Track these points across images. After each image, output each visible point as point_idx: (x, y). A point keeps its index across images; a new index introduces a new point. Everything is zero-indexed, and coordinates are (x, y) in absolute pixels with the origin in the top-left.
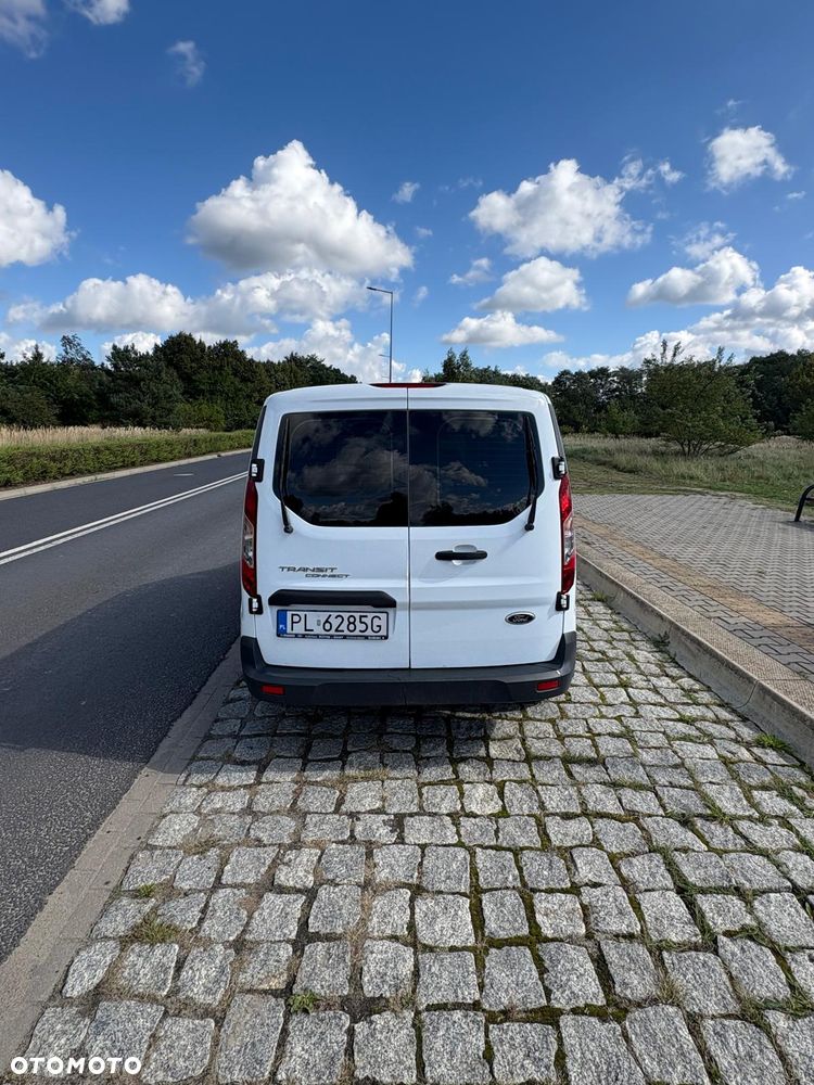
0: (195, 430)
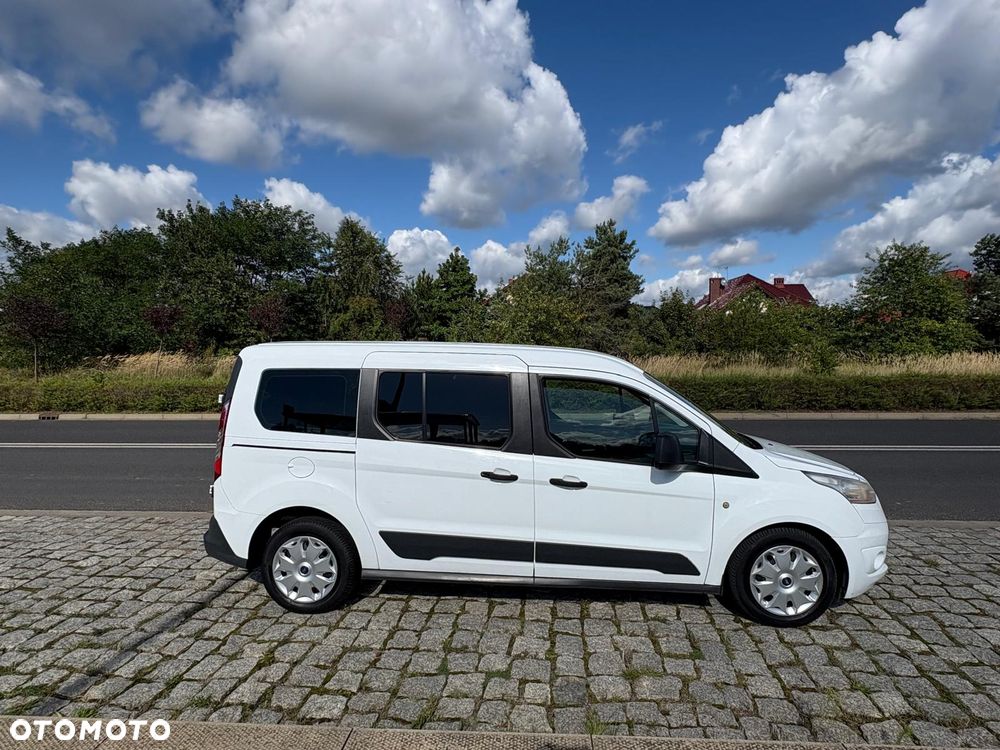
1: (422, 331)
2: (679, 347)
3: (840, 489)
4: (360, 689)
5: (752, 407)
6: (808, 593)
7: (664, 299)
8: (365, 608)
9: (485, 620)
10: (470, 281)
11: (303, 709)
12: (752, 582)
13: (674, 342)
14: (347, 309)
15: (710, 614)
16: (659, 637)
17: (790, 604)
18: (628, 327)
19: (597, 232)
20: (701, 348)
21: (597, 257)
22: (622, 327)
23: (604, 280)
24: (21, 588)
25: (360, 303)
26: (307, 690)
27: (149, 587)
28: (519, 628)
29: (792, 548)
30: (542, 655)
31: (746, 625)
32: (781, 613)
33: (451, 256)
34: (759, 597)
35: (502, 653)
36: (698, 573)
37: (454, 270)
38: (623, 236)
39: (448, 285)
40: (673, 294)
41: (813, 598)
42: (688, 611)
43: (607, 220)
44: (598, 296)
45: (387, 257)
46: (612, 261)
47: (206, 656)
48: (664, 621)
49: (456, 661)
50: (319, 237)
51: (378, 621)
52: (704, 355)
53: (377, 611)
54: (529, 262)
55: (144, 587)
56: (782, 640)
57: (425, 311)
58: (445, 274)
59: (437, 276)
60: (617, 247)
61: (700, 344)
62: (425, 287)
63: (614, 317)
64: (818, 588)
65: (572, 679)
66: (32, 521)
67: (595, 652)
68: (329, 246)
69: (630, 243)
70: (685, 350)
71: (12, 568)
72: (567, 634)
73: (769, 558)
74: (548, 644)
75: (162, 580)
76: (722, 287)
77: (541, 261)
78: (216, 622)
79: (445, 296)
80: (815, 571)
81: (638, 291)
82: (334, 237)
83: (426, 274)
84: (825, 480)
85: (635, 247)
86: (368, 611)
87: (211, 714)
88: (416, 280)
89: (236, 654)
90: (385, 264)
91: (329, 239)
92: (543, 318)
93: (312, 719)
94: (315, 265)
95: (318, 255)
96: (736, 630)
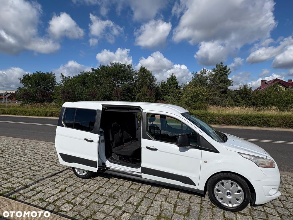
1: (162, 98)
2: (245, 104)
3: (255, 161)
4: (79, 204)
5: (265, 125)
6: (238, 200)
7: (240, 88)
8: (97, 179)
9: (127, 189)
10: (177, 83)
11: (61, 207)
12: (215, 192)
13: (243, 102)
14: (141, 92)
15: (202, 200)
16: (178, 205)
17: (230, 202)
18: (227, 97)
19: (216, 66)
20: (254, 104)
21: (216, 74)
22: (225, 97)
23: (218, 82)
24: (29, 161)
25: (144, 90)
26: (66, 201)
27: (53, 165)
28: (135, 193)
29: (231, 181)
30: (135, 204)
31: (213, 207)
32: (226, 205)
33: (171, 76)
34: (217, 198)
35: (124, 201)
36: (195, 185)
37: (172, 80)
38: (226, 67)
39: (170, 84)
40: (244, 86)
41: (240, 202)
42: (194, 198)
43: (220, 63)
44: (216, 87)
45: (152, 77)
46: (221, 76)
47: (51, 186)
48: (183, 200)
49: (110, 201)
50: (134, 72)
51: (98, 184)
52: (255, 107)
53: (100, 181)
54: (193, 77)
55: (52, 165)
56: (224, 216)
57: (163, 92)
58: (169, 81)
59: (167, 82)
60: (223, 71)
61: (254, 103)
62: (163, 85)
63: (222, 94)
64: (242, 199)
65: (139, 214)
66: (43, 144)
67: (153, 207)
68: (137, 74)
69: (228, 69)
70: (247, 105)
71: (31, 156)
72: (149, 198)
73: (222, 184)
74: (140, 200)
75: (57, 163)
76: (266, 83)
77: (197, 76)
78: (60, 177)
79: (169, 88)
80: (241, 191)
81: (230, 85)
82: (138, 72)
83: (164, 81)
84: (248, 157)
85: (230, 71)
86: (97, 180)
87: (40, 203)
88: (161, 83)
89: (58, 187)
90: (152, 79)
91: (137, 72)
92: (195, 94)
93: (62, 210)
94: (133, 80)
95: (134, 77)
96: (208, 208)
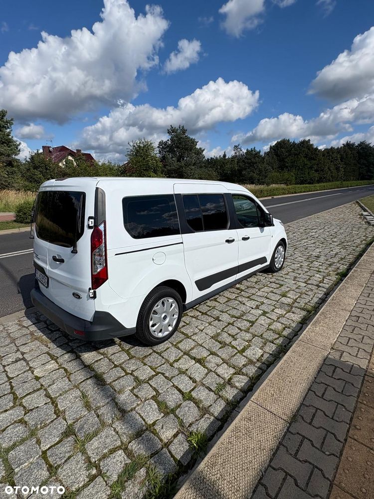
0: (279, 185)
12: (275, 260)
17: (280, 264)
34: (276, 264)
36: (267, 261)
73: (277, 251)
76: (50, 152)
